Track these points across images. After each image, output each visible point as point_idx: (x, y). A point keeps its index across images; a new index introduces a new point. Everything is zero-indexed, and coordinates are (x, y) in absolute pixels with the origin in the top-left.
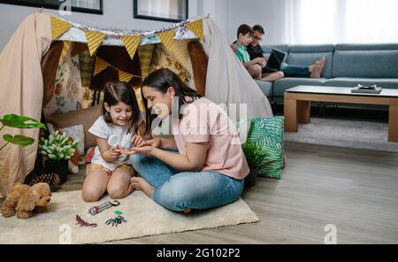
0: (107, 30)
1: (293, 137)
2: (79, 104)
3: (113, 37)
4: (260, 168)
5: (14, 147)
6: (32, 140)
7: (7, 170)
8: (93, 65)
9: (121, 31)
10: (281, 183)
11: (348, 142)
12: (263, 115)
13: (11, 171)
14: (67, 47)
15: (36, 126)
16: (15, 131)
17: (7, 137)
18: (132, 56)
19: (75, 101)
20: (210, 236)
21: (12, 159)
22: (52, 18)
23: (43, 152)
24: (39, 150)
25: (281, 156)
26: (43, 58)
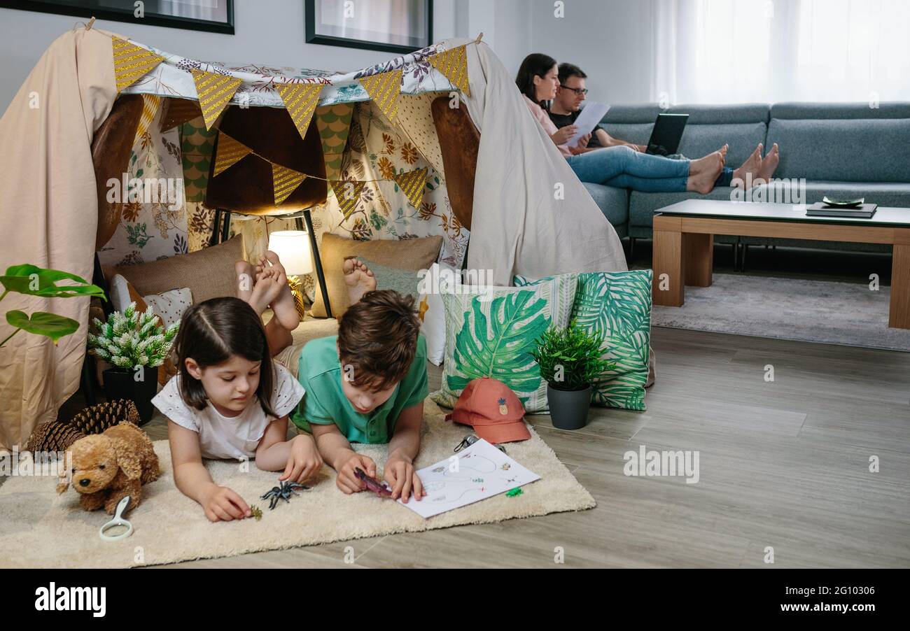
0: (245, 69)
1: (673, 316)
2: (180, 242)
3: (257, 86)
4: (597, 387)
5: (33, 341)
6: (73, 325)
7: (17, 393)
8: (212, 150)
9: (276, 71)
10: (645, 420)
11: (799, 328)
12: (605, 266)
13: (27, 395)
14: (152, 108)
15: (81, 291)
16: (33, 304)
17: (16, 317)
18: (303, 131)
19: (172, 234)
20: (484, 540)
21: (27, 368)
22: (116, 42)
23: (100, 352)
24: (90, 346)
25: (645, 360)
26: (96, 135)
